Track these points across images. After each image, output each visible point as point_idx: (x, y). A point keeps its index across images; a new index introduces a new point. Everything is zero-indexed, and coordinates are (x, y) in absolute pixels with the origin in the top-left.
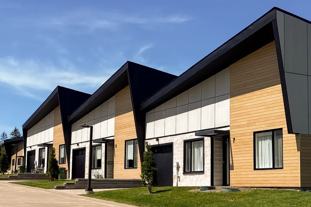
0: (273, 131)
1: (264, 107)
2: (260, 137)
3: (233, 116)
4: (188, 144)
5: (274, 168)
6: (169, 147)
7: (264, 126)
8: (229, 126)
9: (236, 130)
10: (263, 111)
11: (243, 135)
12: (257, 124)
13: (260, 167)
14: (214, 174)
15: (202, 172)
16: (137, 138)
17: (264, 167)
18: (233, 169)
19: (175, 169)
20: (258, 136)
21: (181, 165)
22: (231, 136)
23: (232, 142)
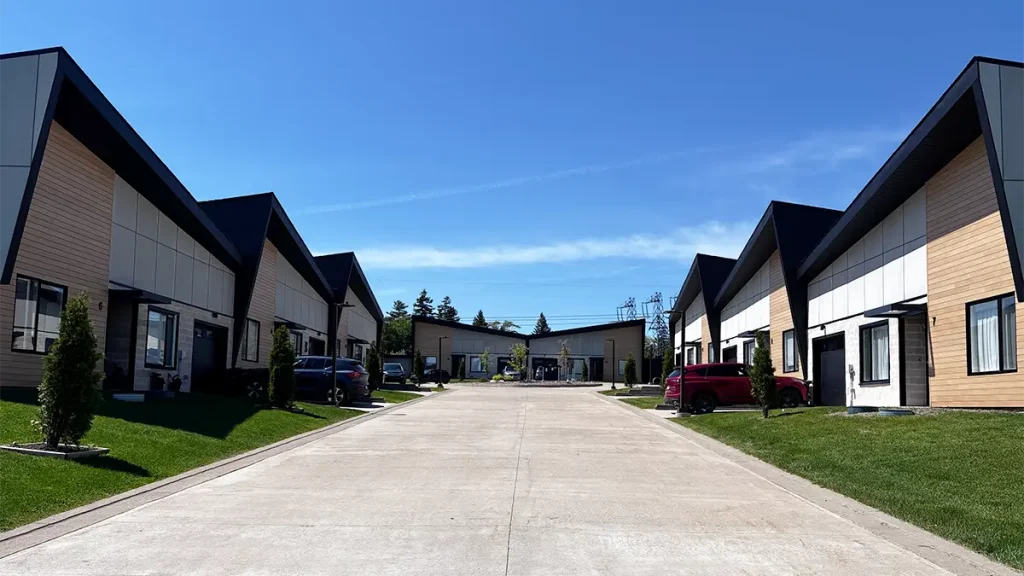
0: (999, 298)
1: (982, 254)
2: (979, 312)
3: (934, 276)
4: (865, 331)
5: (1002, 371)
6: (838, 339)
7: (983, 290)
8: (925, 296)
9: (936, 302)
10: (980, 261)
11: (949, 309)
12: (971, 287)
13: (982, 370)
14: (907, 384)
15: (887, 382)
16: (793, 327)
17: (987, 370)
18: (934, 376)
19: (848, 376)
20: (977, 310)
21: (857, 369)
22: (930, 314)
23: (931, 324)
